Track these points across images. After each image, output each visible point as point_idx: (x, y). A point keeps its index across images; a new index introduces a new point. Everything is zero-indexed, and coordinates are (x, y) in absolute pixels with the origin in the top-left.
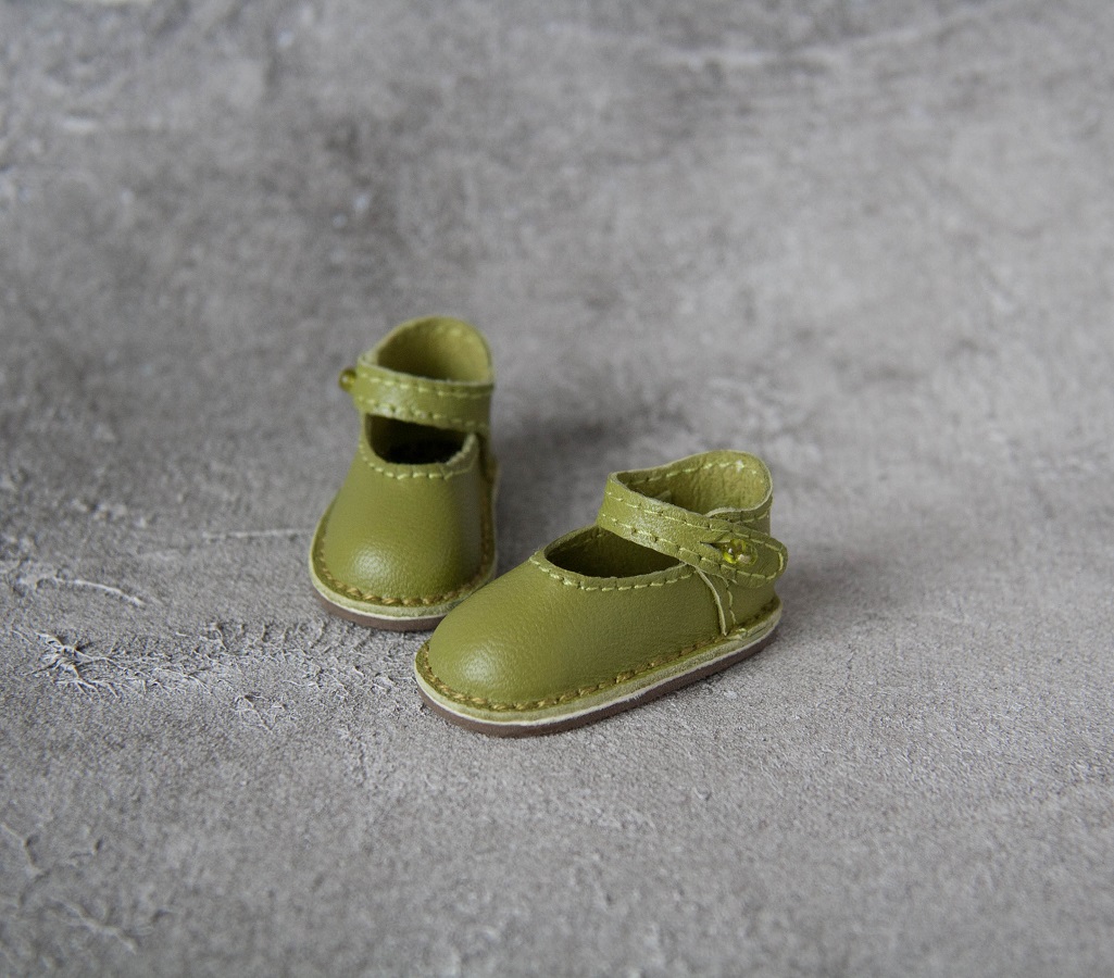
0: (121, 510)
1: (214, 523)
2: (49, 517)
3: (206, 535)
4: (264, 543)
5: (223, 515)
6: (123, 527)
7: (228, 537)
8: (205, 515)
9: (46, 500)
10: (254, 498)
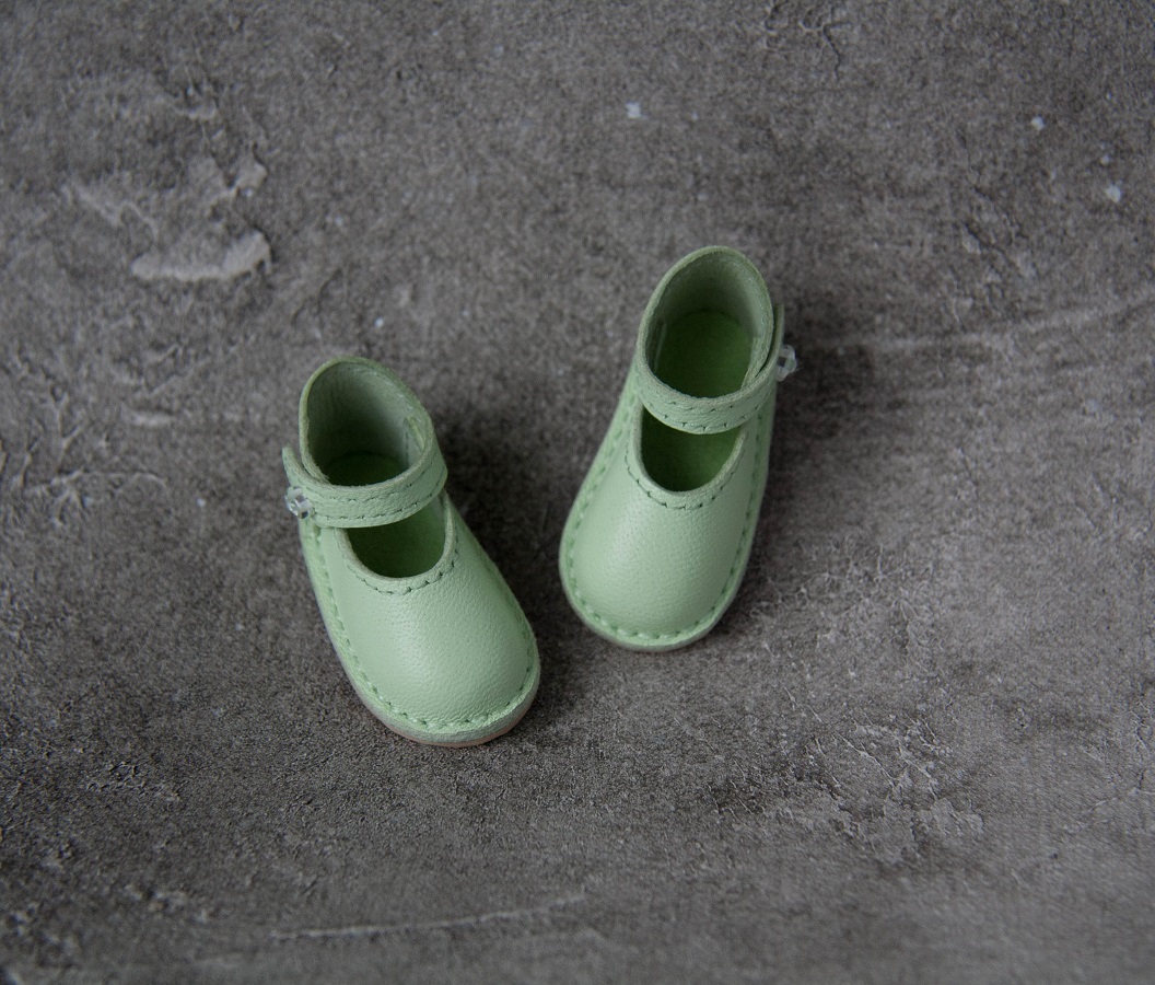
0: (180, 899)
1: (285, 916)
2: (99, 909)
3: (274, 933)
4: (340, 944)
5: (296, 906)
6: (182, 922)
7: (300, 937)
8: (275, 905)
9: (96, 884)
10: (331, 881)
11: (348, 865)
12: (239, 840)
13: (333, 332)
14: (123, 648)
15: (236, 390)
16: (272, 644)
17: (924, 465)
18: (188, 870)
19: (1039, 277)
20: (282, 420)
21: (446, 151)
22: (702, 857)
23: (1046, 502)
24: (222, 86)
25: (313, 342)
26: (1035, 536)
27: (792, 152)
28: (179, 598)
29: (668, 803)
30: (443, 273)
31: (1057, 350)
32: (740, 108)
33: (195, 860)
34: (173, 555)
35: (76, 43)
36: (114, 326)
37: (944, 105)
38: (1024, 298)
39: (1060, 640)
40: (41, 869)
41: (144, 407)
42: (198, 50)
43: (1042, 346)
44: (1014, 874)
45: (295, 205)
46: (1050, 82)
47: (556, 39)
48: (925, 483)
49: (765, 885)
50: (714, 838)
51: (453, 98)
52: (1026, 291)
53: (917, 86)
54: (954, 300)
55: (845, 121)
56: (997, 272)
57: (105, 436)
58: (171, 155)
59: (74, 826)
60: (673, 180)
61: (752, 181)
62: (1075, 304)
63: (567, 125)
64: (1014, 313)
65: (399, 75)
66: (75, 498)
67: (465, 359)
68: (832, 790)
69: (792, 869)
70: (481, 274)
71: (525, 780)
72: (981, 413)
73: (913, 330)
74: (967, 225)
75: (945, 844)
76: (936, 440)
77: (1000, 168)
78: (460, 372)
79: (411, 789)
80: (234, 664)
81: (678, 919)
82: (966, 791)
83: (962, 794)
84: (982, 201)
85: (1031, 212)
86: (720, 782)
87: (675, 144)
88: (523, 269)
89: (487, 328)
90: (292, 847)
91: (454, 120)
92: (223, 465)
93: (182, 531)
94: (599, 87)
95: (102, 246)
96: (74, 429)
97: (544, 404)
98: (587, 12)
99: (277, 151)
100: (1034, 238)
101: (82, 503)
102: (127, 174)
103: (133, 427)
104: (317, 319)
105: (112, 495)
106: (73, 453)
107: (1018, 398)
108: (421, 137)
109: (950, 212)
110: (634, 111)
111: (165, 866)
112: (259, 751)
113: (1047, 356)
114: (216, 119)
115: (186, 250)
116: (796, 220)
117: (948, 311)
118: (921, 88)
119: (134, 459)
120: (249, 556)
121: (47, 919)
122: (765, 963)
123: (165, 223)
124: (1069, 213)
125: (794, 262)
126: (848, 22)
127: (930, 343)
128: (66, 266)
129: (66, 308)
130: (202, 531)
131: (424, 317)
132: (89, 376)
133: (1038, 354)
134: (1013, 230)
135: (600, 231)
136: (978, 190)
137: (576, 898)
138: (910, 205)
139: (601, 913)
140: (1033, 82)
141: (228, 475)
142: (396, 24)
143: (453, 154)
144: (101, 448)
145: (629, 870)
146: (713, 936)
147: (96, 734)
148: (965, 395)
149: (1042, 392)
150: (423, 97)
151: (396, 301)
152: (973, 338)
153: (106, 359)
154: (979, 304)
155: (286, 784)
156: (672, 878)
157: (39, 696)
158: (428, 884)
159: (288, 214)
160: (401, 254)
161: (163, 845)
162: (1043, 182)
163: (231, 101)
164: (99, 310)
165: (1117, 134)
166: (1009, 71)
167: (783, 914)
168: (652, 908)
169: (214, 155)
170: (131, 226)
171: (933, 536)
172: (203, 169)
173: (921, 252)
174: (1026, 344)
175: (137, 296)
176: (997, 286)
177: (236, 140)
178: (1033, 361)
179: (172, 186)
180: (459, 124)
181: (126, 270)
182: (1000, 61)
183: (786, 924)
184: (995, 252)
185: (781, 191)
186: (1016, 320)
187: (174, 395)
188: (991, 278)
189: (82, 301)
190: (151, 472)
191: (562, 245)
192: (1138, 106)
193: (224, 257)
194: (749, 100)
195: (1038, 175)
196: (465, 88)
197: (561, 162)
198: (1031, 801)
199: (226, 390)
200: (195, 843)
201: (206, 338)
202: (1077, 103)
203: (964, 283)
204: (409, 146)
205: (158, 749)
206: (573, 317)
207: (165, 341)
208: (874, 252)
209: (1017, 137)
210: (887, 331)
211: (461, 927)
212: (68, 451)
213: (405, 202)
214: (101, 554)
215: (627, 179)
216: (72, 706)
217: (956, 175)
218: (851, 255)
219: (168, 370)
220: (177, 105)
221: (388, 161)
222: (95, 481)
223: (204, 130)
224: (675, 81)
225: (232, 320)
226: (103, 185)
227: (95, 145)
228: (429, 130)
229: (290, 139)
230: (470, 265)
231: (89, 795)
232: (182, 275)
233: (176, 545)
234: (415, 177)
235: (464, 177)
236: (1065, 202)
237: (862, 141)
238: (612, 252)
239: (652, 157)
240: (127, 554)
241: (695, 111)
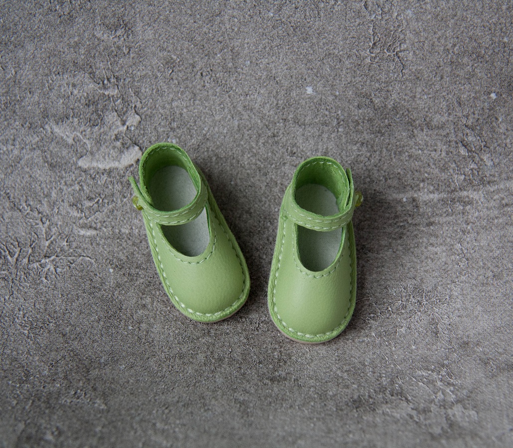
11: (186, 437)
12: (135, 426)
14: (76, 338)
15: (126, 219)
16: (146, 335)
17: (444, 251)
18: (113, 440)
19: (494, 165)
21: (223, 108)
23: (499, 268)
24: (120, 79)
26: (495, 283)
27: (381, 109)
28: (102, 314)
29: (332, 407)
31: (503, 199)
32: (357, 88)
33: (115, 436)
34: (98, 295)
35: (53, 60)
36: (70, 189)
37: (451, 88)
38: (488, 175)
39: (508, 331)
40: (44, 440)
41: (83, 226)
42: (109, 63)
43: (496, 197)
44: (493, 438)
45: (153, 134)
46: (499, 77)
47: (274, 58)
48: (444, 260)
50: (355, 423)
51: (227, 85)
52: (488, 172)
53: (438, 79)
54: (456, 176)
55: (406, 95)
56: (475, 163)
57: (66, 240)
58: (97, 111)
59: (58, 420)
60: (327, 122)
61: (363, 122)
62: (511, 178)
63: (279, 97)
64: (483, 183)
65: (202, 74)
66: (52, 269)
68: (407, 401)
70: (239, 165)
71: (266, 397)
72: (469, 228)
73: (437, 190)
74: (461, 142)
75: (461, 425)
76: (448, 240)
77: (476, 116)
79: (213, 402)
80: (129, 345)
82: (468, 400)
83: (467, 402)
84: (468, 131)
85: (491, 136)
86: (355, 397)
87: (328, 106)
88: (258, 162)
90: (160, 429)
91: (227, 95)
92: (121, 253)
93: (102, 284)
94: (294, 80)
95: (64, 153)
96: (52, 236)
97: (269, 224)
98: (288, 45)
99: (145, 109)
100: (492, 148)
101: (56, 271)
102: (76, 120)
103: (79, 236)
105: (70, 267)
106: (51, 248)
107: (485, 221)
108: (212, 103)
109: (454, 136)
110: (309, 90)
111: (101, 438)
112: (142, 385)
113: (498, 201)
114: (117, 94)
115: (103, 154)
116: (383, 140)
117: (453, 182)
118: (440, 80)
119: (80, 251)
120: (134, 295)
123: (94, 142)
124: (507, 136)
125: (383, 159)
126: (407, 50)
127: (445, 196)
128: (47, 162)
129: (47, 181)
130: (112, 283)
132: (58, 212)
133: (494, 200)
134: (483, 144)
135: (294, 145)
136: (466, 126)
138: (435, 133)
140: (491, 77)
141: (123, 258)
142: (201, 51)
144: (64, 245)
147: (66, 378)
148: (461, 219)
149: (497, 218)
150: (213, 84)
152: (465, 193)
153: (66, 204)
154: (467, 178)
155: (155, 400)
156: (337, 442)
157: (38, 360)
158: (224, 446)
159: (150, 138)
161: (100, 429)
162: (496, 122)
163: (124, 86)
164: (62, 182)
166: (480, 72)
169: (116, 111)
170: (78, 143)
171: (448, 284)
172: (111, 117)
173: (441, 154)
174: (489, 196)
175: (80, 175)
176: (475, 170)
177: (126, 104)
178: (492, 204)
179: (97, 125)
180: (229, 96)
181: (75, 164)
182: (476, 67)
184: (474, 154)
185: (377, 127)
186: (484, 185)
187: (98, 221)
188: (473, 166)
189: (55, 178)
190: (88, 257)
191: (277, 152)
193: (121, 158)
194: (362, 86)
195: (493, 119)
196: (232, 80)
197: (276, 114)
198: (499, 405)
199: (122, 218)
200: (115, 427)
201: (113, 195)
202: (511, 86)
203: (460, 168)
204: (206, 107)
205: (95, 384)
206: (282, 184)
207: (94, 196)
208: (419, 154)
209: (484, 102)
210: (426, 190)
212: (49, 247)
213: (204, 132)
214: (65, 294)
215: (306, 121)
216: (54, 365)
217: (456, 119)
218: (409, 156)
219: (95, 210)
220: (99, 88)
221: (196, 114)
222: (62, 261)
223: (112, 99)
224: (328, 77)
225: (125, 186)
226: (65, 125)
227: (61, 106)
228: (215, 99)
229: (151, 103)
230: (234, 161)
231: (64, 405)
232: (101, 166)
233: (100, 289)
234: (209, 121)
235: (232, 121)
236: (506, 131)
237: (414, 104)
238: (299, 155)
239: (318, 111)
240: (77, 294)
241: (337, 91)
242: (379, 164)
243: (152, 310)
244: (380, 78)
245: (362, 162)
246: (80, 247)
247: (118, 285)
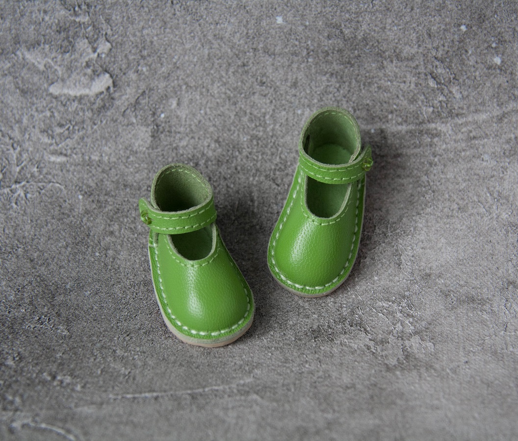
0: (68, 379)
1: (116, 388)
2: (31, 384)
3: (111, 396)
4: (141, 401)
5: (121, 383)
6: (69, 390)
7: (123, 397)
8: (111, 383)
9: (30, 373)
10: (137, 372)
11: (145, 364)
12: (96, 352)
13: (141, 120)
14: (44, 263)
15: (97, 146)
16: (112, 262)
17: (410, 183)
18: (72, 366)
19: (463, 98)
20: (117, 160)
21: (194, 37)
22: (306, 362)
23: (465, 200)
24: (91, 6)
25: (132, 124)
26: (460, 216)
27: (351, 40)
28: (70, 240)
29: (291, 337)
30: (192, 93)
31: (471, 132)
32: (328, 19)
33: (75, 362)
34: (67, 221)
36: (41, 116)
37: (421, 19)
38: (456, 108)
39: (470, 263)
40: (5, 365)
41: (54, 153)
43: (464, 130)
45: (124, 61)
46: (470, 9)
48: (410, 191)
49: (334, 374)
50: (312, 353)
51: (197, 13)
52: (457, 104)
53: (408, 10)
54: (425, 108)
55: (376, 26)
56: (444, 95)
57: (36, 166)
58: (68, 38)
59: (20, 346)
60: (297, 52)
61: (333, 53)
62: (479, 111)
63: (249, 26)
64: (453, 114)
65: (172, 2)
66: (22, 194)
67: (201, 133)
68: (366, 331)
69: (347, 367)
70: (209, 94)
72: (436, 160)
73: (406, 121)
74: (431, 74)
75: (417, 356)
76: (415, 172)
77: (446, 48)
78: (199, 138)
80: (95, 271)
81: (295, 390)
82: (427, 332)
83: (425, 333)
84: (437, 63)
85: (460, 68)
86: (315, 327)
87: (298, 36)
88: (228, 92)
89: (212, 119)
90: (119, 356)
91: (197, 23)
92: (90, 180)
93: (71, 210)
94: (264, 9)
95: (36, 79)
96: (22, 162)
97: (237, 153)
99: (116, 36)
100: (461, 80)
101: (26, 196)
102: (47, 46)
103: (49, 162)
104: (134, 113)
105: (40, 193)
106: (22, 174)
107: (453, 153)
108: (182, 31)
109: (423, 68)
110: (280, 20)
111: (61, 364)
112: (105, 311)
113: (466, 134)
114: (88, 21)
115: (74, 81)
116: (353, 71)
117: (421, 113)
118: (411, 11)
119: (50, 177)
120: (102, 221)
121: (8, 388)
122: (334, 411)
123: (65, 69)
124: (477, 69)
125: (352, 90)
127: (413, 128)
128: (19, 88)
129: (19, 107)
130: (81, 210)
131: (183, 113)
132: (29, 138)
133: (462, 133)
134: (452, 77)
135: (264, 75)
136: (436, 58)
137: (249, 380)
138: (405, 65)
139: (260, 387)
140: (462, 9)
141: (93, 185)
143: (196, 39)
144: (34, 171)
145: (273, 367)
146: (311, 398)
147: (31, 303)
148: (429, 152)
149: (464, 150)
150: (183, 12)
151: (170, 106)
152: (433, 125)
153: (37, 131)
154: (436, 110)
155: (118, 327)
156: (293, 371)
157: (5, 285)
158: (182, 374)
159: (121, 65)
160: (172, 84)
161: (61, 355)
162: (465, 55)
163: (95, 13)
164: (34, 108)
165: (499, 33)
166: (451, 4)
167: (342, 388)
168: (283, 385)
169: (87, 38)
170: (49, 70)
171: (413, 216)
172: (82, 44)
173: (410, 86)
174: (457, 128)
175: (51, 102)
176: (444, 102)
177: (97, 31)
178: (460, 136)
179: (68, 52)
180: (200, 25)
181: (46, 90)
183: (344, 393)
184: (443, 86)
185: (346, 58)
186: (453, 118)
187: (68, 148)
188: (441, 98)
189: (26, 104)
190: (58, 183)
191: (246, 81)
192: (509, 21)
193: (91, 85)
194: (332, 16)
195: (463, 52)
196: (202, 9)
197: (246, 43)
198: (456, 337)
199: (92, 145)
200: (75, 354)
201: (83, 122)
202: (482, 19)
203: (429, 101)
204: (176, 35)
205: (59, 310)
206: (251, 114)
207: (64, 123)
208: (388, 86)
209: (454, 34)
210: (394, 122)
211: (196, 394)
212: (20, 173)
213: (174, 60)
214: (34, 220)
215: (276, 51)
216: (20, 290)
217: (426, 51)
218: (378, 87)
219: (66, 136)
220: (70, 15)
221: (167, 42)
222: (32, 187)
223: (82, 26)
224: (298, 7)
225: (95, 114)
226: (36, 51)
227: (33, 33)
228: (186, 28)
229: (122, 31)
230: (204, 90)
231: (27, 331)
232: (72, 93)
233: (69, 216)
234: (179, 49)
235: (202, 49)
236: (475, 64)
237: (383, 35)
238: (269, 85)
239: (288, 41)
240: (46, 220)
241: (307, 20)
242: (348, 95)
243: (120, 237)
244: (351, 9)
245: (331, 93)
246: (50, 174)
247: (87, 212)
